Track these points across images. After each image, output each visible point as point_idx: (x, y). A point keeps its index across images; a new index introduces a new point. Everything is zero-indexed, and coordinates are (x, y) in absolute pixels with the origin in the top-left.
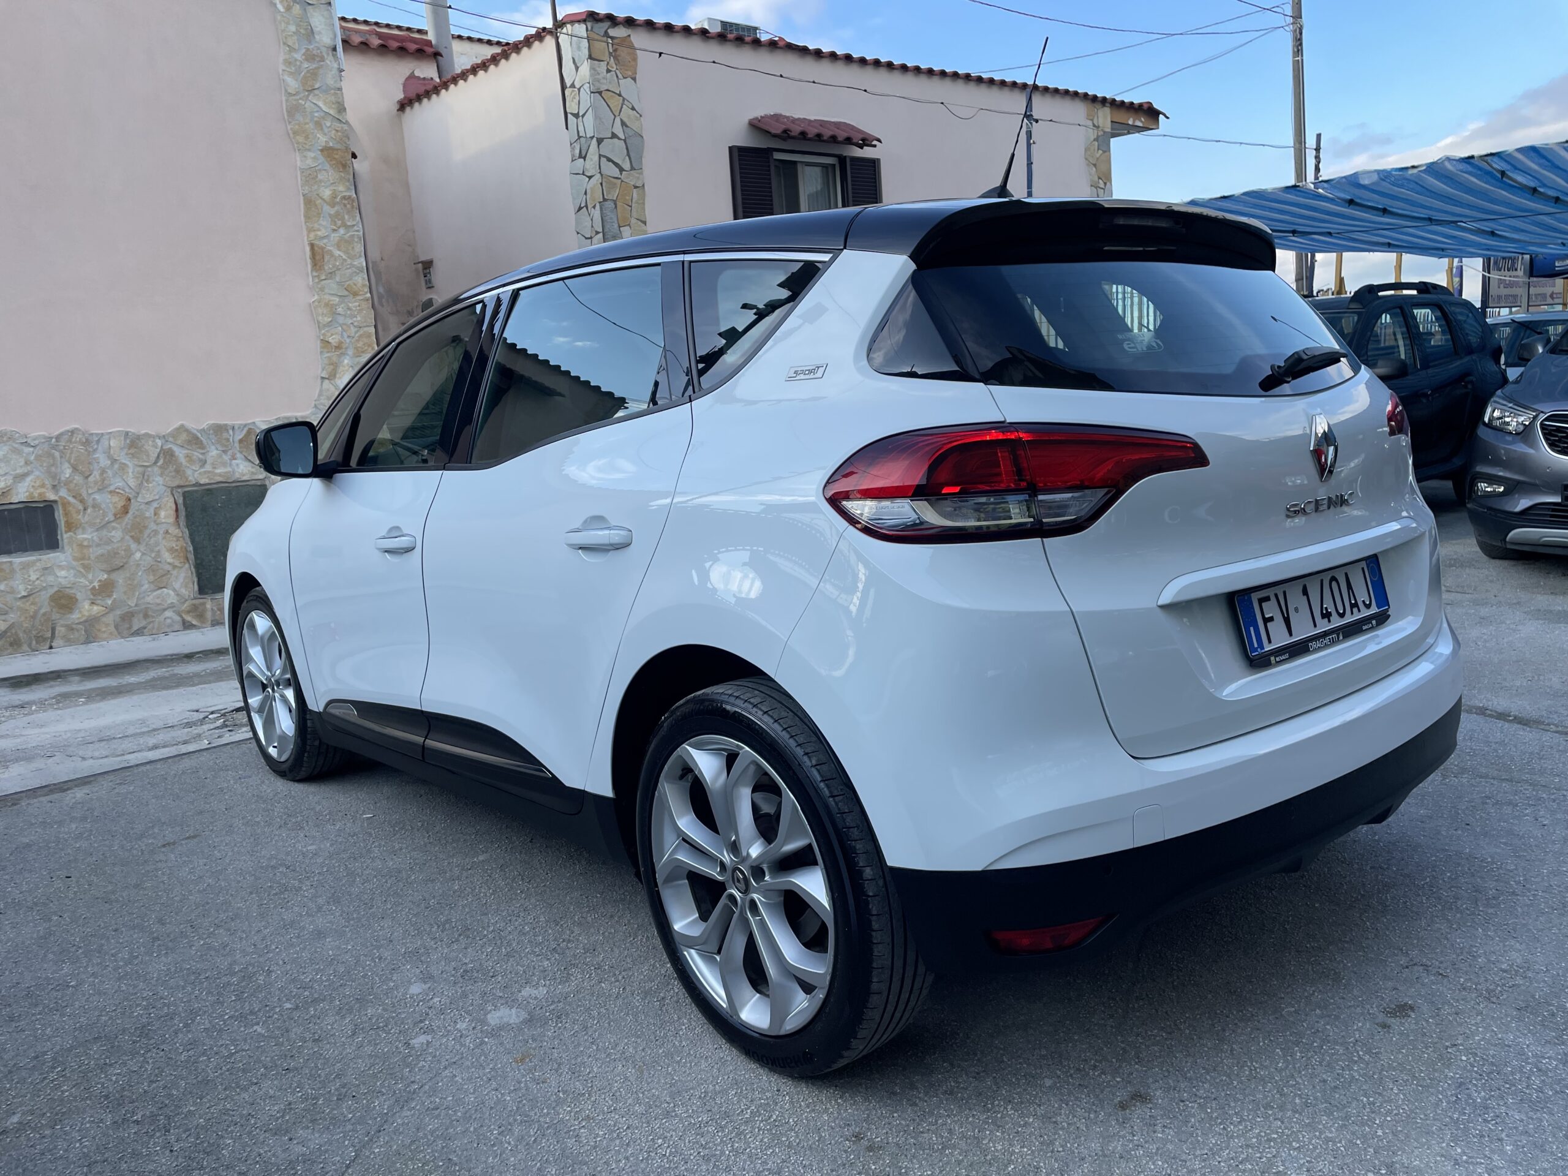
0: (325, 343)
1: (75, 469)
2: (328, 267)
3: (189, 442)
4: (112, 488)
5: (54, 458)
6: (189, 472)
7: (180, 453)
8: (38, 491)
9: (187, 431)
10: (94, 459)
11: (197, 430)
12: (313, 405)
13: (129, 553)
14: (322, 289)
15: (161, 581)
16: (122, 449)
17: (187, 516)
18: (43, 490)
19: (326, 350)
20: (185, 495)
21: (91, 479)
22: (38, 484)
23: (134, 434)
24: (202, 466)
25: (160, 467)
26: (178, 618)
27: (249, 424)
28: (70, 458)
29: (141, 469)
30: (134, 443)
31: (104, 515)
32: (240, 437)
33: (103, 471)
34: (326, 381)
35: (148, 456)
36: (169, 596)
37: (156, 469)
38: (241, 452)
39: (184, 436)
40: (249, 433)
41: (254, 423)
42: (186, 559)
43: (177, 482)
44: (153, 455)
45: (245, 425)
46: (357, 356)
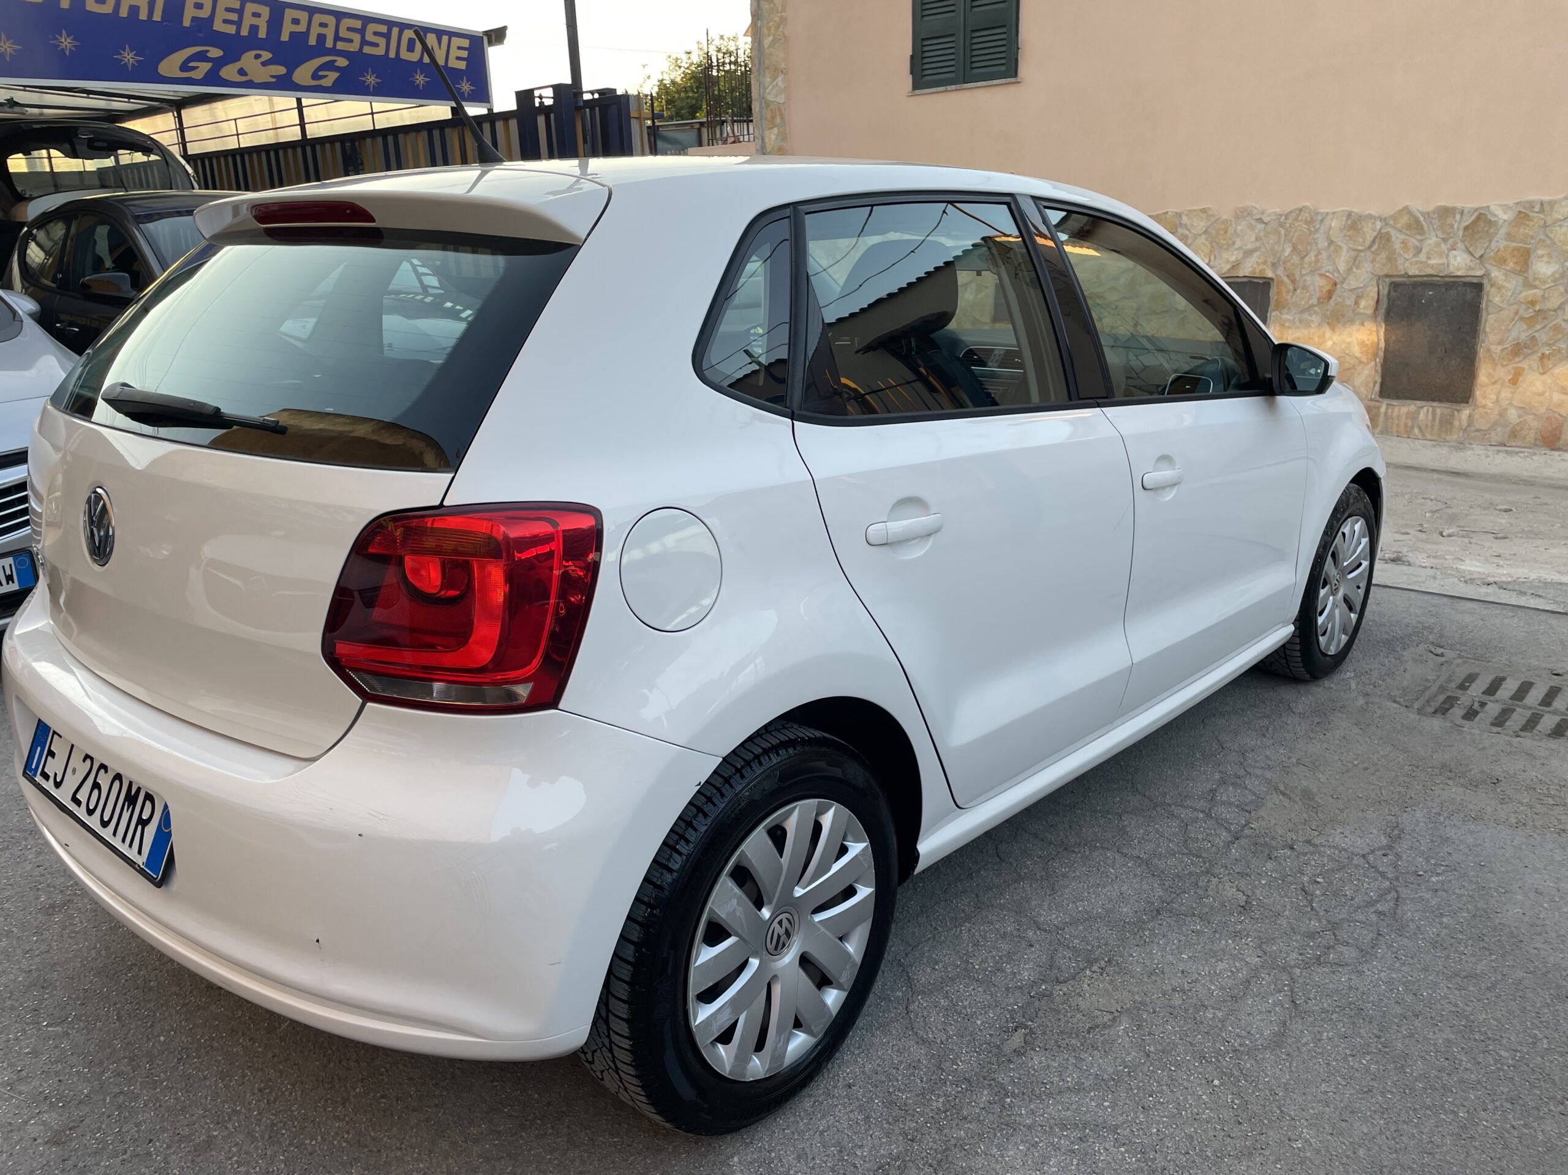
1: (1295, 249)
3: (1409, 226)
4: (1323, 271)
5: (1280, 236)
6: (1400, 261)
7: (1397, 238)
8: (1260, 268)
9: (1410, 213)
10: (1314, 239)
11: (1422, 214)
16: (1341, 230)
17: (1388, 308)
18: (1265, 267)
20: (1395, 286)
21: (1307, 260)
22: (1262, 261)
23: (1357, 214)
24: (1415, 255)
25: (1373, 253)
27: (1483, 208)
28: (1293, 237)
29: (1353, 254)
30: (1354, 223)
31: (1310, 298)
32: (1468, 223)
33: (1319, 253)
35: (1364, 240)
37: (1368, 253)
38: (1463, 241)
39: (1404, 220)
40: (1478, 218)
41: (1488, 207)
42: (1375, 355)
43: (1385, 271)
44: (1369, 239)
45: (1477, 209)
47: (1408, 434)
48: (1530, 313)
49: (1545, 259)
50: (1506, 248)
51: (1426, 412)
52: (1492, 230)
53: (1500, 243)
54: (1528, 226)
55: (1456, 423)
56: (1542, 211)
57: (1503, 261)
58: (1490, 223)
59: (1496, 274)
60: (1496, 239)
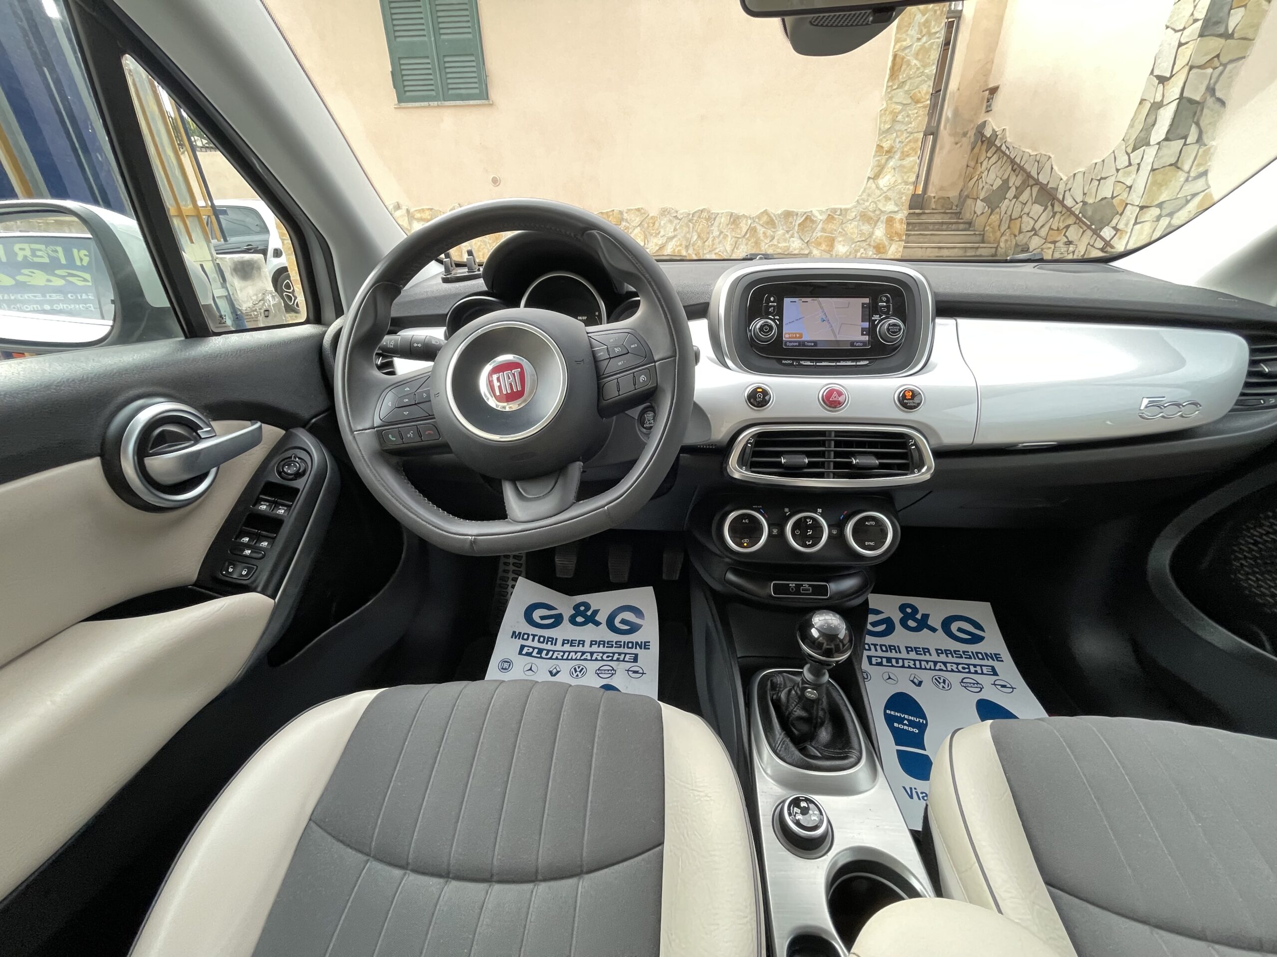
0: (880, 147)
1: (699, 236)
2: (901, 78)
3: (767, 223)
4: (717, 251)
5: (689, 228)
6: (763, 244)
7: (761, 230)
8: (678, 249)
9: (768, 214)
10: (711, 230)
11: (775, 215)
12: (856, 200)
14: (891, 99)
16: (728, 225)
18: (679, 248)
19: (878, 154)
21: (707, 243)
22: (678, 244)
23: (736, 215)
24: (770, 241)
25: (747, 239)
27: (808, 212)
28: (698, 229)
29: (737, 239)
30: (735, 220)
32: (800, 221)
34: (871, 181)
35: (741, 231)
37: (744, 240)
38: (798, 232)
39: (765, 218)
40: (806, 219)
41: (811, 211)
44: (744, 230)
45: (805, 213)
46: (901, 159)
49: (842, 243)
50: (821, 237)
52: (814, 226)
53: (818, 234)
54: (833, 223)
56: (841, 214)
57: (818, 245)
58: (813, 221)
59: (816, 252)
60: (816, 232)
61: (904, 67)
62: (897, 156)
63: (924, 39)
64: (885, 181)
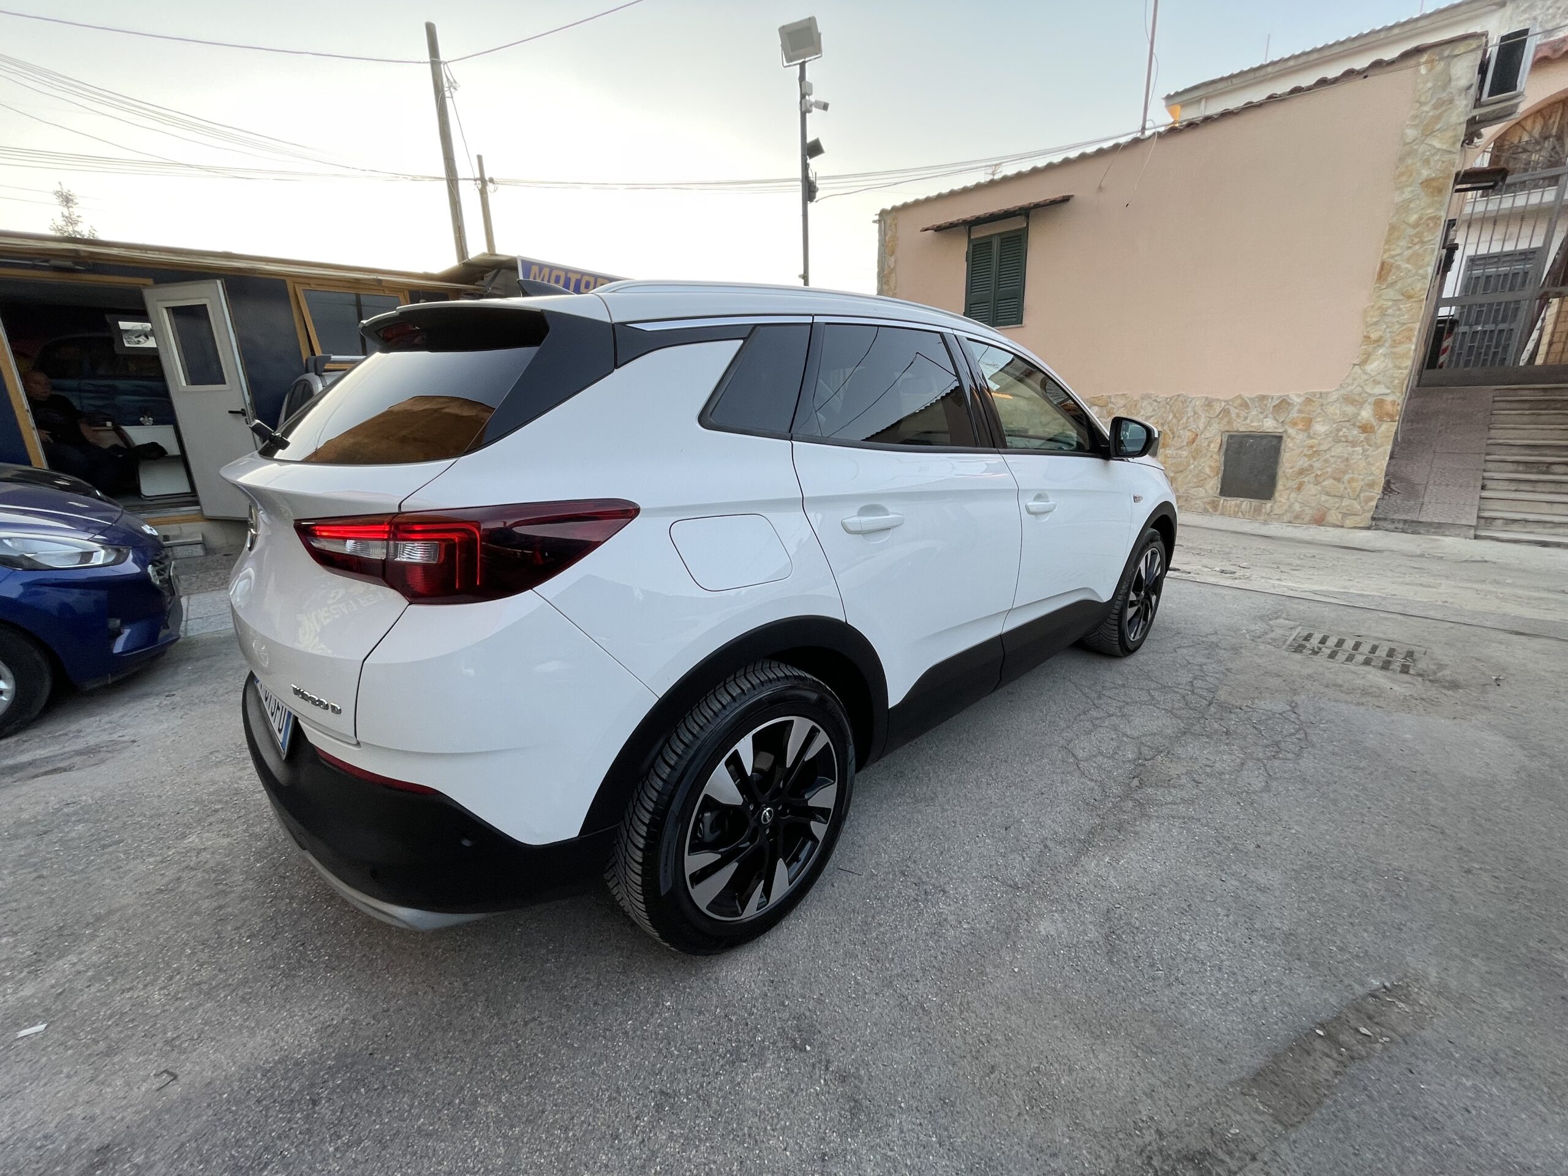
0: (1366, 338)
1: (1175, 416)
2: (1391, 280)
3: (1241, 405)
4: (1190, 428)
5: (1167, 408)
6: (1235, 424)
7: (1234, 412)
9: (1242, 399)
10: (1186, 411)
11: (1250, 399)
13: (1189, 464)
14: (1378, 297)
15: (1200, 484)
16: (1201, 406)
17: (1227, 450)
19: (1365, 343)
20: (1231, 437)
21: (1181, 422)
23: (1211, 398)
24: (1245, 420)
25: (1220, 419)
26: (1202, 505)
27: (1285, 396)
28: (1174, 409)
29: (1208, 419)
30: (1209, 403)
31: (1182, 442)
32: (1276, 404)
33: (1189, 418)
34: (1356, 367)
35: (1215, 411)
36: (1201, 492)
37: (1217, 420)
38: (1272, 414)
39: (1239, 401)
40: (1282, 401)
41: (1288, 395)
42: (1218, 473)
43: (1226, 429)
44: (1218, 412)
45: (1281, 396)
46: (1392, 347)
47: (1235, 515)
48: (1310, 452)
49: (1321, 423)
50: (1298, 417)
51: (1245, 503)
52: (1290, 408)
53: (1294, 414)
54: (1312, 405)
55: (1263, 511)
56: (1321, 397)
57: (1294, 424)
58: (1289, 404)
59: (1291, 431)
60: (1292, 412)
61: (1393, 271)
62: (1387, 345)
63: (1417, 247)
64: (1373, 367)
